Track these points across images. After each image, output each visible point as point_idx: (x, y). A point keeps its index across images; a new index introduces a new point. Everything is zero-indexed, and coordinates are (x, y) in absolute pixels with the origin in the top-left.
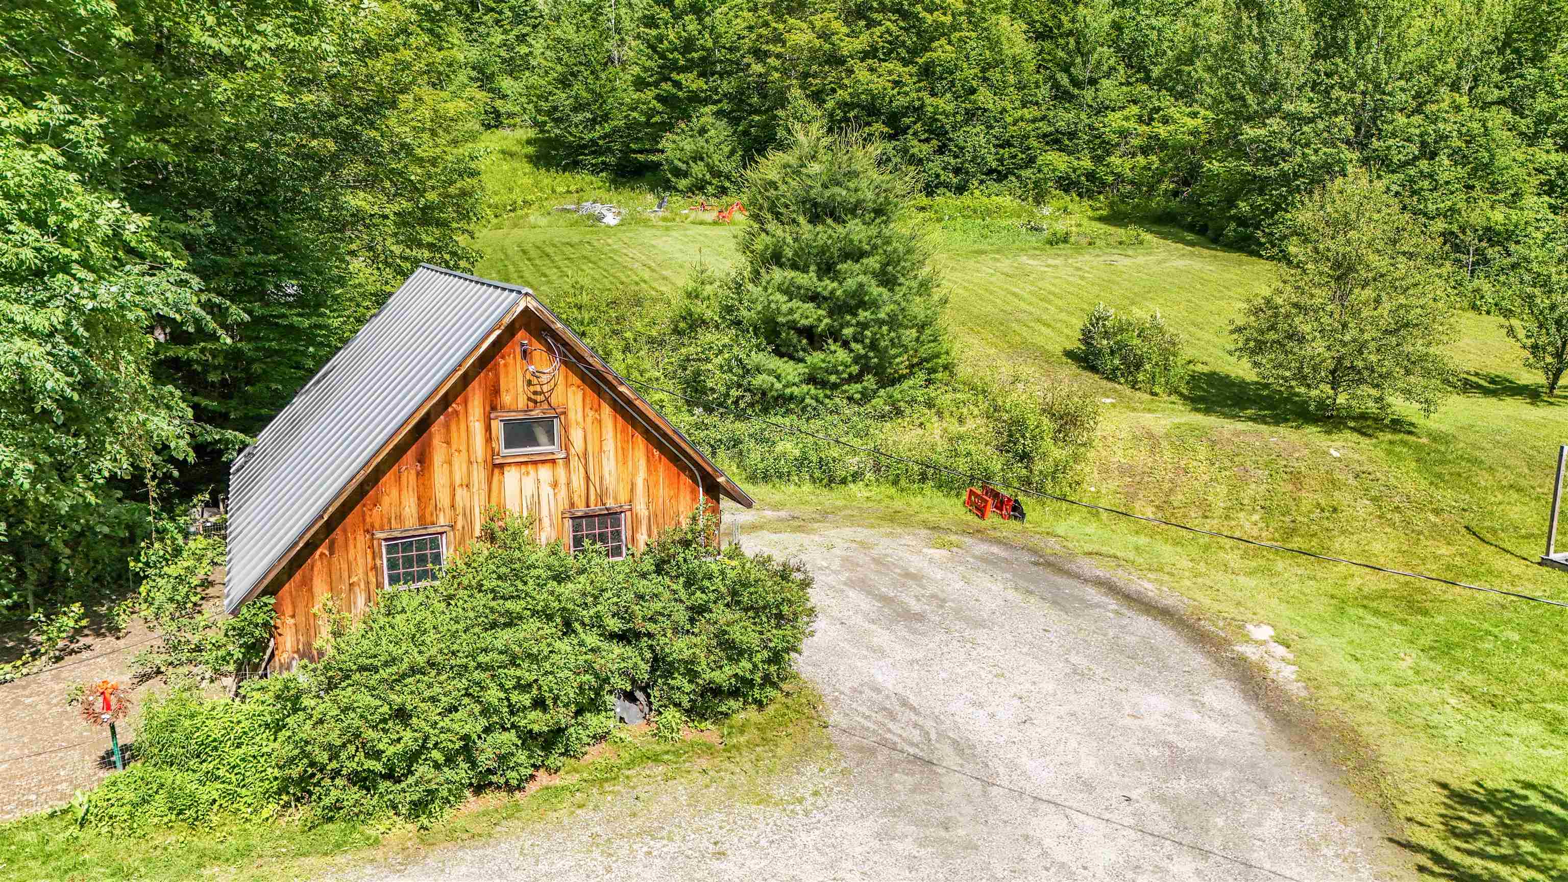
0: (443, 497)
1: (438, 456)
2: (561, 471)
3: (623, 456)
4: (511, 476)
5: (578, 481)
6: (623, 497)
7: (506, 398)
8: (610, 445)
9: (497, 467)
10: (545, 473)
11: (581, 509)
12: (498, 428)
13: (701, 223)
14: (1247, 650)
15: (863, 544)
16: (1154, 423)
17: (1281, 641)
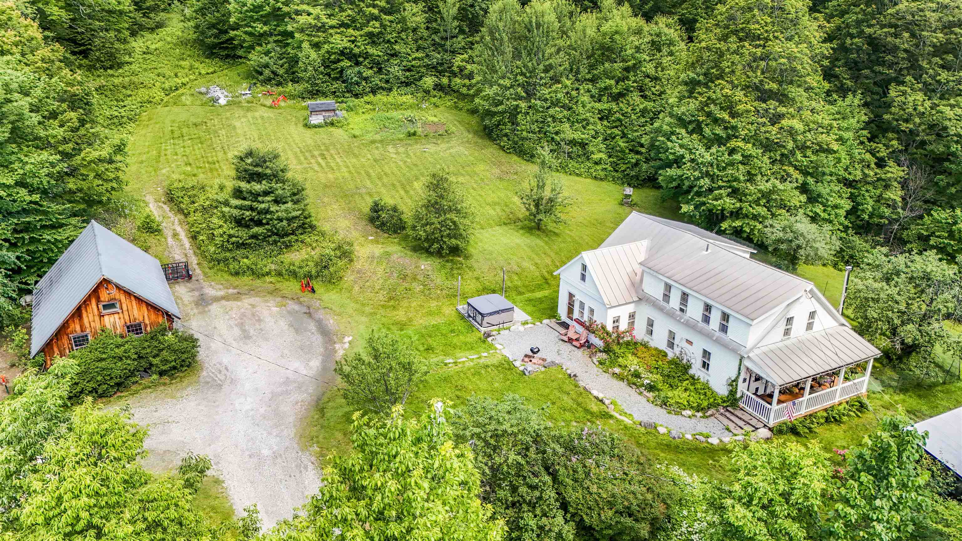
0: (87, 325)
1: (84, 315)
2: (121, 315)
3: (139, 309)
4: (106, 318)
5: (127, 318)
6: (141, 319)
7: (102, 299)
8: (135, 307)
9: (101, 316)
10: (116, 316)
11: (128, 324)
12: (101, 306)
13: (265, 106)
14: (337, 346)
15: (253, 306)
16: (378, 250)
17: (350, 343)
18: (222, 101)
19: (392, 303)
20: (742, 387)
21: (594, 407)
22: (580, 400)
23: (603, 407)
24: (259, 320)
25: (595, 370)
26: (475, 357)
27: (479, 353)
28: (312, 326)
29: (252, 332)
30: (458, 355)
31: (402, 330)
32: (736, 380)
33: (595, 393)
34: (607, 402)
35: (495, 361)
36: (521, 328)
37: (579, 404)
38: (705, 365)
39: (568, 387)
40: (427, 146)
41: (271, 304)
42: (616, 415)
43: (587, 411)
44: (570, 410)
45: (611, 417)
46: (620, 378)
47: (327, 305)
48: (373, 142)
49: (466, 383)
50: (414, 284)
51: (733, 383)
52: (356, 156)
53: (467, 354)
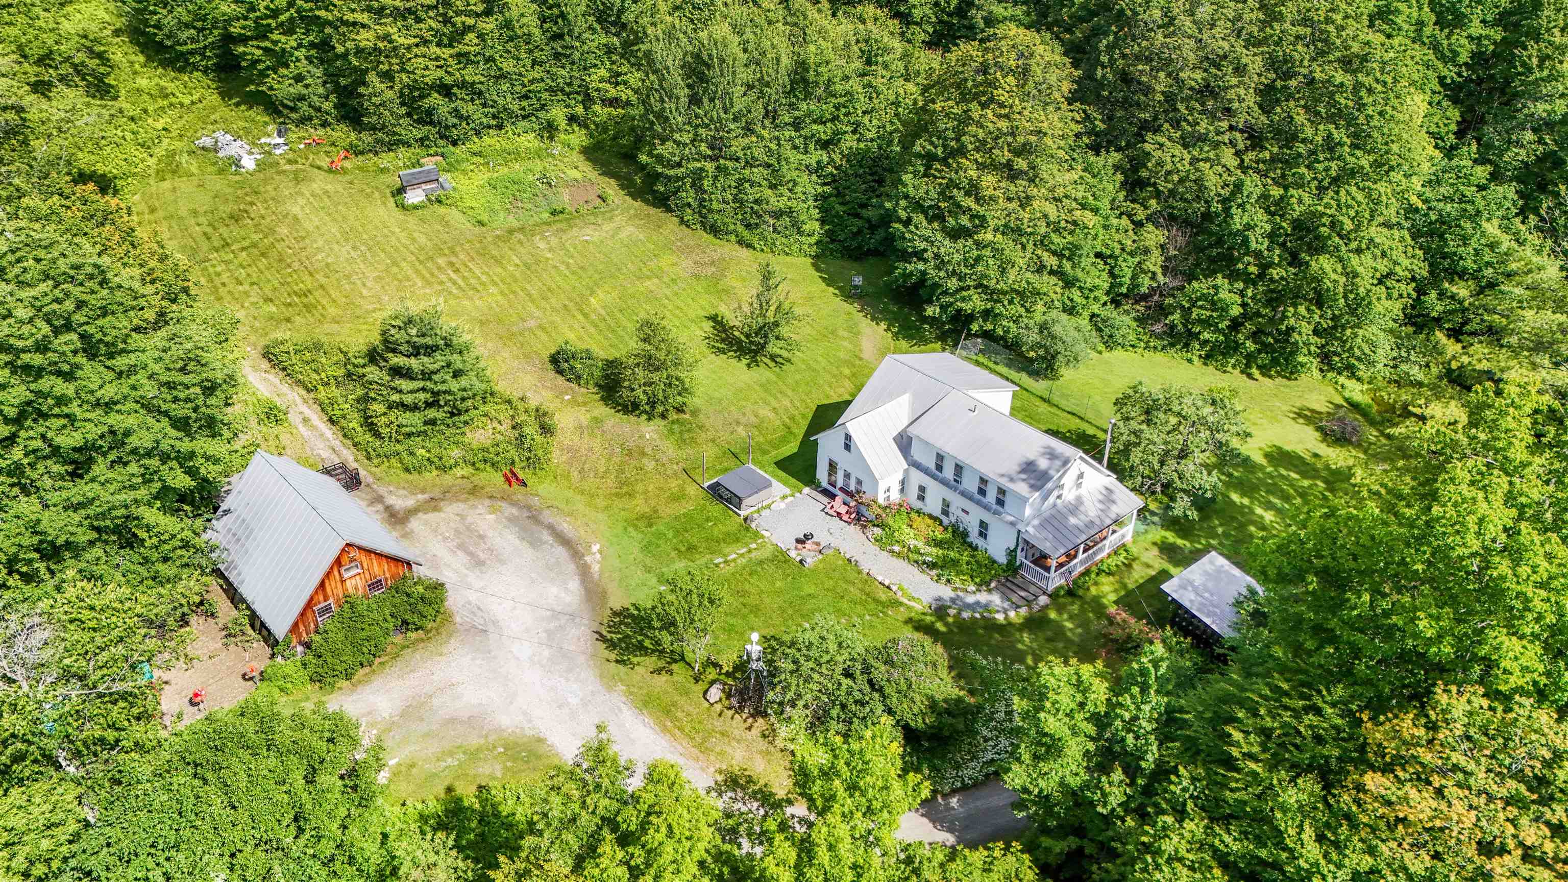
0: (330, 593)
1: (327, 584)
2: (362, 575)
3: (380, 565)
4: (348, 582)
5: (368, 576)
6: (382, 575)
7: (343, 563)
8: (375, 563)
9: (343, 581)
10: (357, 577)
11: (370, 582)
12: (342, 571)
13: (319, 168)
14: (588, 559)
15: (462, 517)
16: (584, 417)
17: (600, 552)
18: (248, 163)
19: (625, 489)
20: (1020, 556)
21: (883, 596)
22: (867, 589)
23: (891, 594)
24: (482, 537)
25: (874, 548)
26: (744, 550)
27: (747, 544)
28: (546, 536)
29: (482, 556)
30: (727, 551)
31: (651, 526)
32: (1015, 550)
33: (880, 578)
34: (894, 588)
35: (766, 553)
36: (783, 506)
37: (868, 595)
38: (983, 535)
39: (852, 575)
40: (588, 231)
41: (481, 509)
42: (905, 601)
43: (876, 601)
44: (861, 603)
45: (901, 604)
46: (899, 555)
47: (550, 503)
48: (511, 232)
49: (747, 586)
50: (645, 461)
51: (1012, 554)
52: (498, 262)
53: (734, 547)
